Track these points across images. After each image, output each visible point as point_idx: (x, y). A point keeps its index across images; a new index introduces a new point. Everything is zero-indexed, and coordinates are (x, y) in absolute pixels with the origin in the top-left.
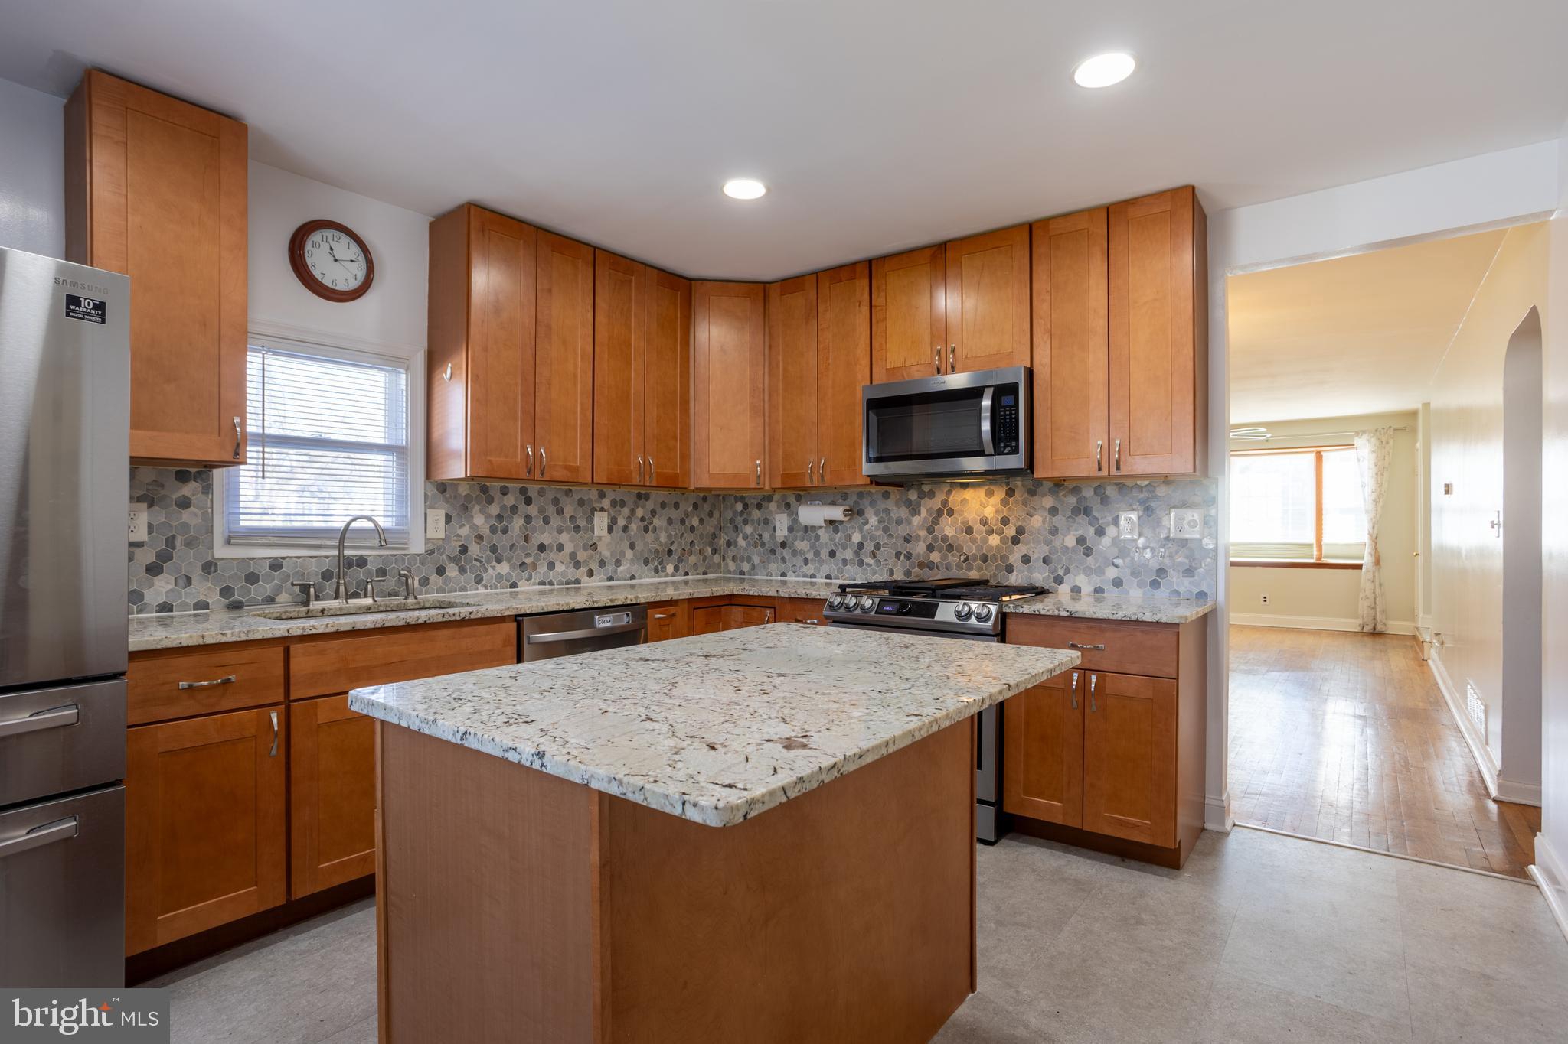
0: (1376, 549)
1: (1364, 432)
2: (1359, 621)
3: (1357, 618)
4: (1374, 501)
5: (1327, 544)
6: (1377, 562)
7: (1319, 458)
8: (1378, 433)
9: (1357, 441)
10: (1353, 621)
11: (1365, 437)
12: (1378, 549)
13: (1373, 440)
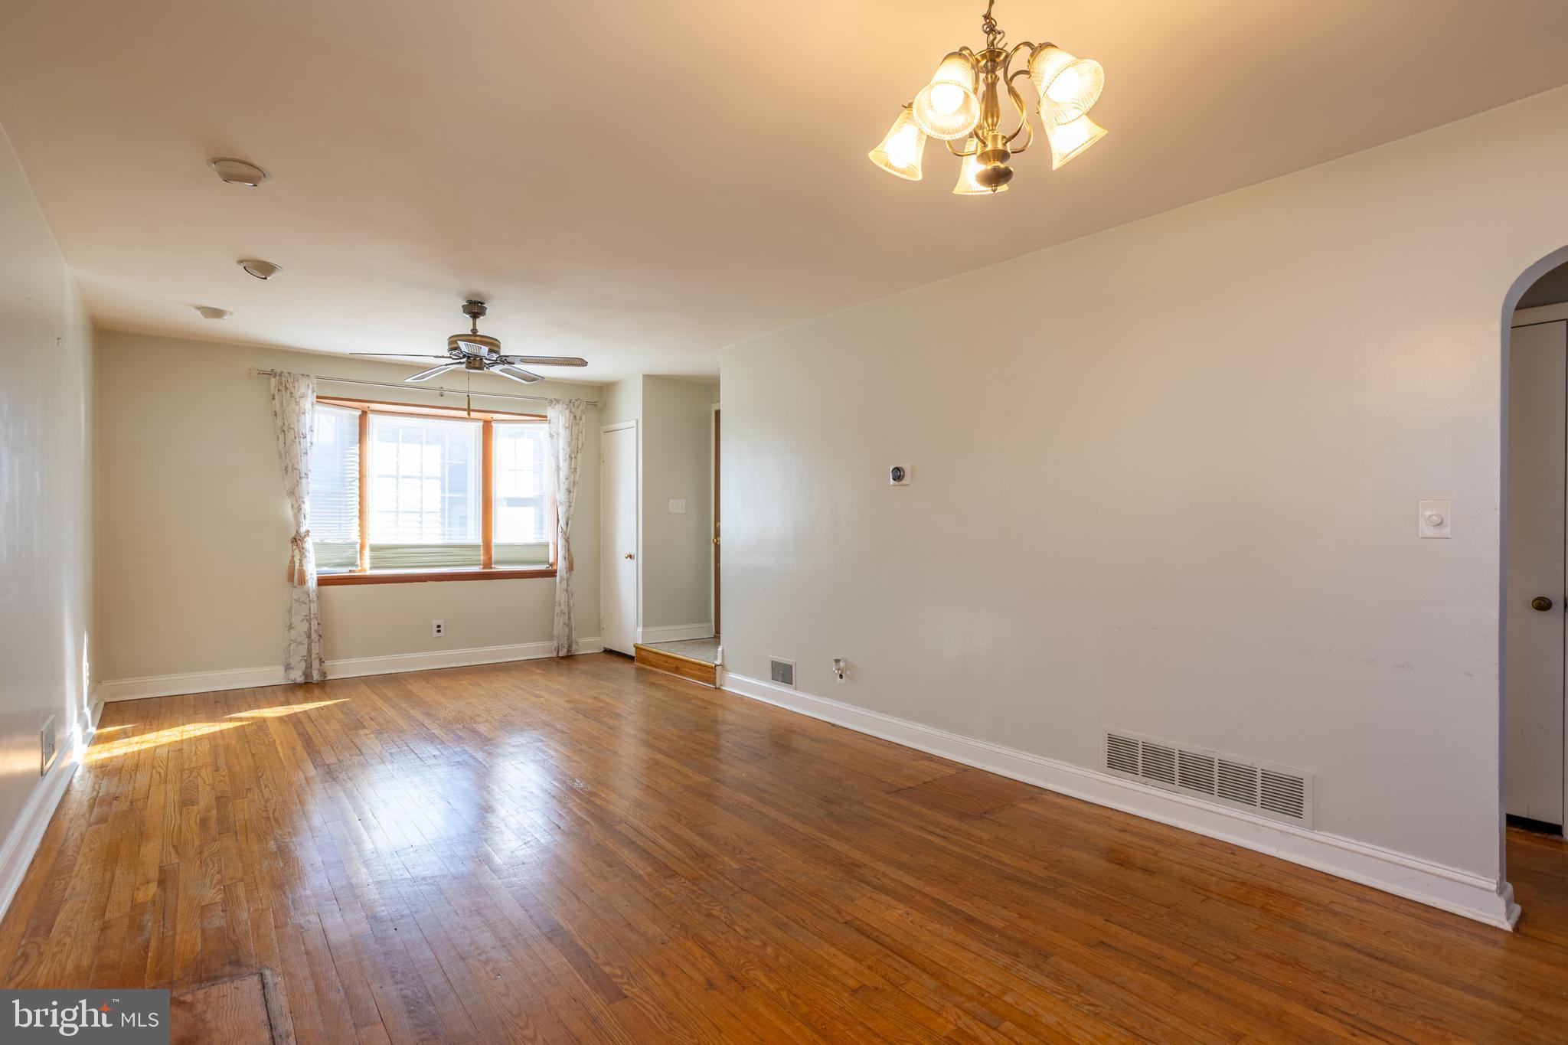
0: (569, 550)
1: (558, 401)
2: (555, 644)
3: (553, 640)
4: (567, 490)
5: (500, 546)
6: (570, 568)
7: (487, 427)
8: (572, 405)
9: (552, 413)
10: (547, 644)
11: (559, 407)
12: (571, 551)
13: (567, 412)
